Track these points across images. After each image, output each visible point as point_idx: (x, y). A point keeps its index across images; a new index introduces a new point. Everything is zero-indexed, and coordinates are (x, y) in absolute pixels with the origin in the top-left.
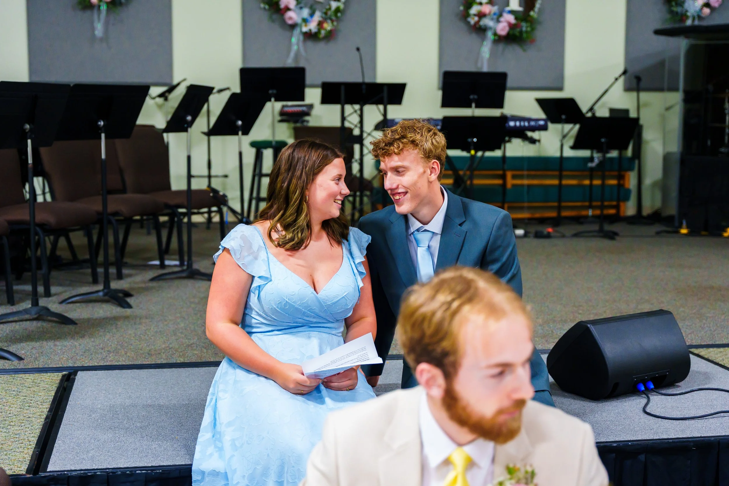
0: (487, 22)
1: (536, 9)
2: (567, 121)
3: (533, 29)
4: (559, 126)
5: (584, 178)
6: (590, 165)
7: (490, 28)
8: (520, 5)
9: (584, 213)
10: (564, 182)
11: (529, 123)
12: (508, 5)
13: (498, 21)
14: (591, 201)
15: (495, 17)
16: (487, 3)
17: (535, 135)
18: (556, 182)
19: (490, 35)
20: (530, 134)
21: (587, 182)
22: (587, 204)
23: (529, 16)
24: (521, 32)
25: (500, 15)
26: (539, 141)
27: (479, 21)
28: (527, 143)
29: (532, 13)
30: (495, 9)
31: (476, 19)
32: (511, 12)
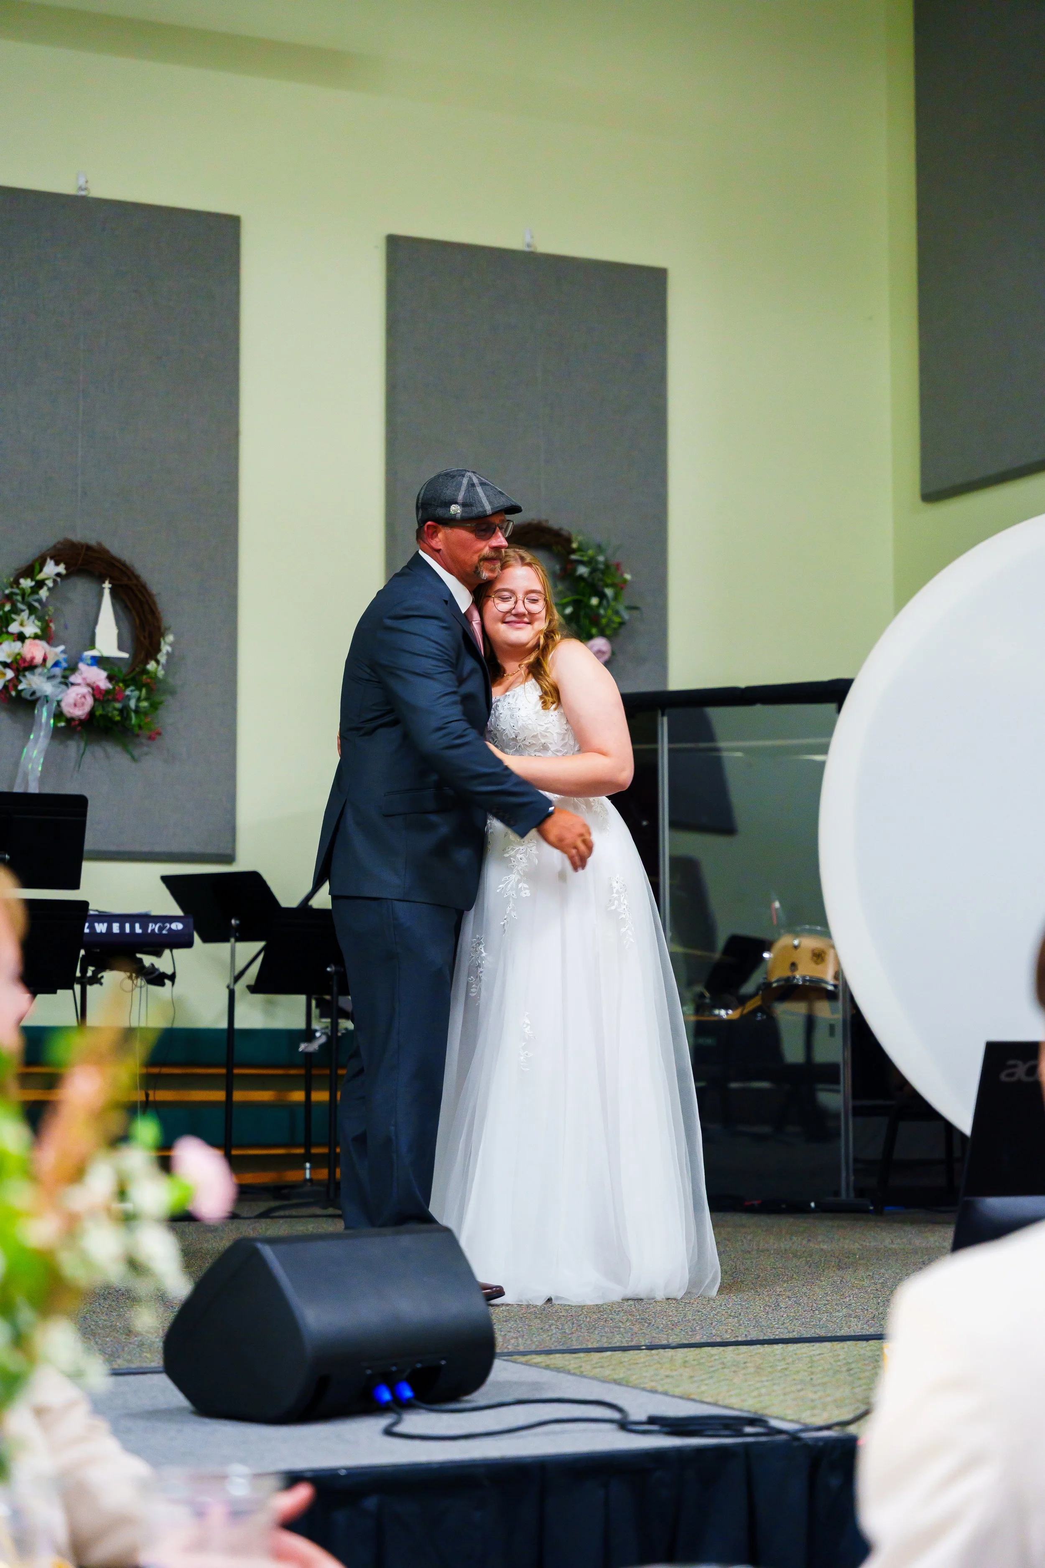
0: (35, 682)
1: (162, 658)
2: (244, 936)
3: (155, 706)
4: (222, 949)
5: (290, 1083)
6: (302, 1047)
7: (47, 699)
8: (121, 648)
9: (292, 1176)
10: (239, 1096)
11: (144, 927)
12: (92, 645)
13: (66, 682)
14: (308, 1145)
15: (57, 671)
16: (36, 637)
17: (163, 963)
18: (219, 1096)
19: (44, 714)
20: (148, 960)
21: (298, 1096)
22: (301, 1151)
23: (145, 671)
24: (124, 711)
25: (73, 668)
26: (172, 978)
27: (16, 681)
28: (140, 982)
29: (151, 666)
30: (57, 652)
31: (10, 674)
32: (99, 661)
